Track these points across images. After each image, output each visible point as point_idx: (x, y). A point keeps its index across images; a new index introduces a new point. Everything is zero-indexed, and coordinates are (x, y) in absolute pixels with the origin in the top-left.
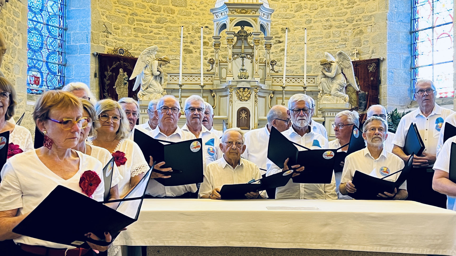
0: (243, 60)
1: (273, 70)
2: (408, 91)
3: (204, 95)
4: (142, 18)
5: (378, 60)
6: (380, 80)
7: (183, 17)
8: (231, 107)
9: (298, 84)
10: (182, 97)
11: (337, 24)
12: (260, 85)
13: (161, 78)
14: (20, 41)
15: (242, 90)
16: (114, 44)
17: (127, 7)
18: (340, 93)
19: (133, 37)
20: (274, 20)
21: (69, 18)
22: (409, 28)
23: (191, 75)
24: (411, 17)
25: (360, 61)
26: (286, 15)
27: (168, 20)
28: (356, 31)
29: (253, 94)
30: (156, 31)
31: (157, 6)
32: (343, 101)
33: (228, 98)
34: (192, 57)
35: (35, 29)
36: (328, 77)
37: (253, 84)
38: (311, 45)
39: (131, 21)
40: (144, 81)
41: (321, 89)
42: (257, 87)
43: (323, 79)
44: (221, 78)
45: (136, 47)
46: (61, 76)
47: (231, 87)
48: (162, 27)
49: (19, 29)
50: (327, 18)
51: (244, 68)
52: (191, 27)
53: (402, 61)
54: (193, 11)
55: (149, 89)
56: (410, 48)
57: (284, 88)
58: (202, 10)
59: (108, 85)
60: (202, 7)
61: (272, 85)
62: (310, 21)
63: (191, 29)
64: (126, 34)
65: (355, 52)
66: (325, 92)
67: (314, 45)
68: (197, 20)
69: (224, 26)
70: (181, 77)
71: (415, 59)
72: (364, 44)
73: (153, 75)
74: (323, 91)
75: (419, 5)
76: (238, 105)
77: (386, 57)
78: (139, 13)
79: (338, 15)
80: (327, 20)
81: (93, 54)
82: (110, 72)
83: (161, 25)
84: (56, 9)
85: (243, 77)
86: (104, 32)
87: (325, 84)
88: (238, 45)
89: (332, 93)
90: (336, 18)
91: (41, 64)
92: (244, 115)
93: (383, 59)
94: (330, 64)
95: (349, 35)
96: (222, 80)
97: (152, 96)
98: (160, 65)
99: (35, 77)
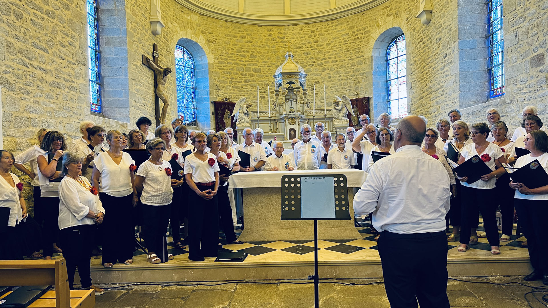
0: (291, 103)
1: (308, 107)
3: (271, 122)
4: (237, 80)
5: (368, 97)
6: (370, 109)
7: (259, 78)
8: (285, 128)
9: (322, 114)
10: (259, 124)
11: (345, 78)
12: (301, 116)
13: (248, 114)
14: (174, 98)
15: (291, 119)
16: (222, 96)
17: (228, 75)
18: (344, 118)
19: (232, 91)
20: (311, 77)
21: (197, 83)
22: (385, 79)
23: (264, 112)
24: (387, 72)
25: (358, 99)
26: (317, 74)
27: (251, 80)
28: (356, 82)
29: (297, 120)
30: (244, 87)
31: (244, 73)
32: (346, 122)
33: (284, 123)
34: (265, 100)
35: (180, 90)
36: (338, 110)
37: (297, 115)
38: (331, 90)
39: (231, 82)
40: (239, 116)
41: (334, 116)
42: (299, 117)
43: (335, 111)
44: (280, 112)
45: (234, 96)
46: (194, 115)
47: (285, 118)
48: (248, 85)
49: (173, 92)
50: (340, 75)
51: (292, 107)
52: (264, 83)
53: (381, 98)
54: (264, 74)
55: (242, 121)
56: (386, 90)
57: (314, 116)
58: (269, 73)
59: (220, 119)
60: (269, 72)
61: (308, 115)
62: (330, 77)
63: (264, 85)
64: (228, 90)
65: (356, 94)
66: (336, 118)
67: (333, 90)
68: (267, 80)
69: (280, 85)
70: (258, 113)
71: (389, 96)
72: (361, 89)
73: (243, 113)
74: (335, 117)
75: (391, 65)
76: (289, 127)
77: (372, 96)
78: (235, 78)
79: (346, 73)
80: (340, 76)
81: (211, 102)
82: (221, 111)
83: (247, 83)
84: (190, 78)
85: (292, 112)
86: (216, 89)
87: (336, 113)
88: (289, 94)
89: (340, 118)
90: (345, 75)
91: (184, 109)
92: (292, 132)
94: (338, 102)
95: (352, 85)
96: (280, 114)
97: (243, 124)
98: (247, 107)
99: (181, 116)
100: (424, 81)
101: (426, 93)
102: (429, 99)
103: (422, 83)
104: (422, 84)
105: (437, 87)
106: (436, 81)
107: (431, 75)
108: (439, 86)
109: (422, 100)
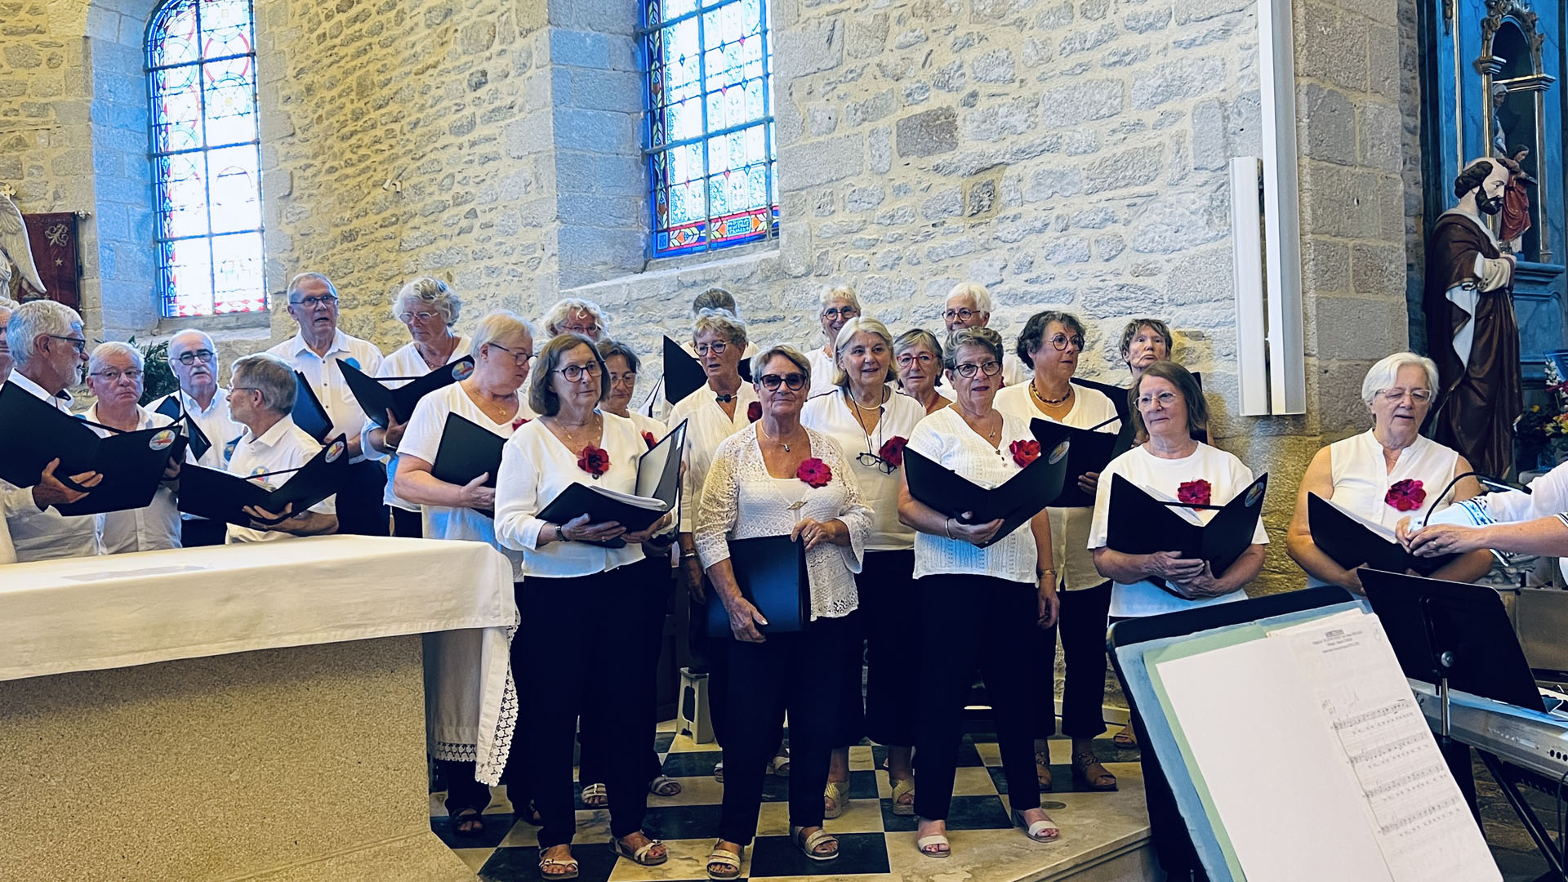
2: (152, 295)
5: (74, 216)
6: (81, 267)
22: (146, 146)
24: (149, 119)
53: (132, 224)
56: (149, 193)
71: (165, 220)
72: (31, 174)
75: (167, 92)
77: (93, 210)
93: (87, 215)
100: (363, 171)
101: (372, 218)
102: (390, 244)
103: (347, 176)
104: (352, 182)
105: (436, 197)
106: (427, 176)
107: (399, 150)
108: (447, 197)
109: (346, 245)
